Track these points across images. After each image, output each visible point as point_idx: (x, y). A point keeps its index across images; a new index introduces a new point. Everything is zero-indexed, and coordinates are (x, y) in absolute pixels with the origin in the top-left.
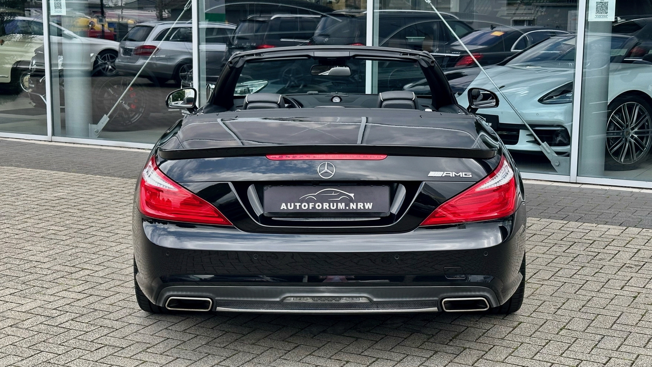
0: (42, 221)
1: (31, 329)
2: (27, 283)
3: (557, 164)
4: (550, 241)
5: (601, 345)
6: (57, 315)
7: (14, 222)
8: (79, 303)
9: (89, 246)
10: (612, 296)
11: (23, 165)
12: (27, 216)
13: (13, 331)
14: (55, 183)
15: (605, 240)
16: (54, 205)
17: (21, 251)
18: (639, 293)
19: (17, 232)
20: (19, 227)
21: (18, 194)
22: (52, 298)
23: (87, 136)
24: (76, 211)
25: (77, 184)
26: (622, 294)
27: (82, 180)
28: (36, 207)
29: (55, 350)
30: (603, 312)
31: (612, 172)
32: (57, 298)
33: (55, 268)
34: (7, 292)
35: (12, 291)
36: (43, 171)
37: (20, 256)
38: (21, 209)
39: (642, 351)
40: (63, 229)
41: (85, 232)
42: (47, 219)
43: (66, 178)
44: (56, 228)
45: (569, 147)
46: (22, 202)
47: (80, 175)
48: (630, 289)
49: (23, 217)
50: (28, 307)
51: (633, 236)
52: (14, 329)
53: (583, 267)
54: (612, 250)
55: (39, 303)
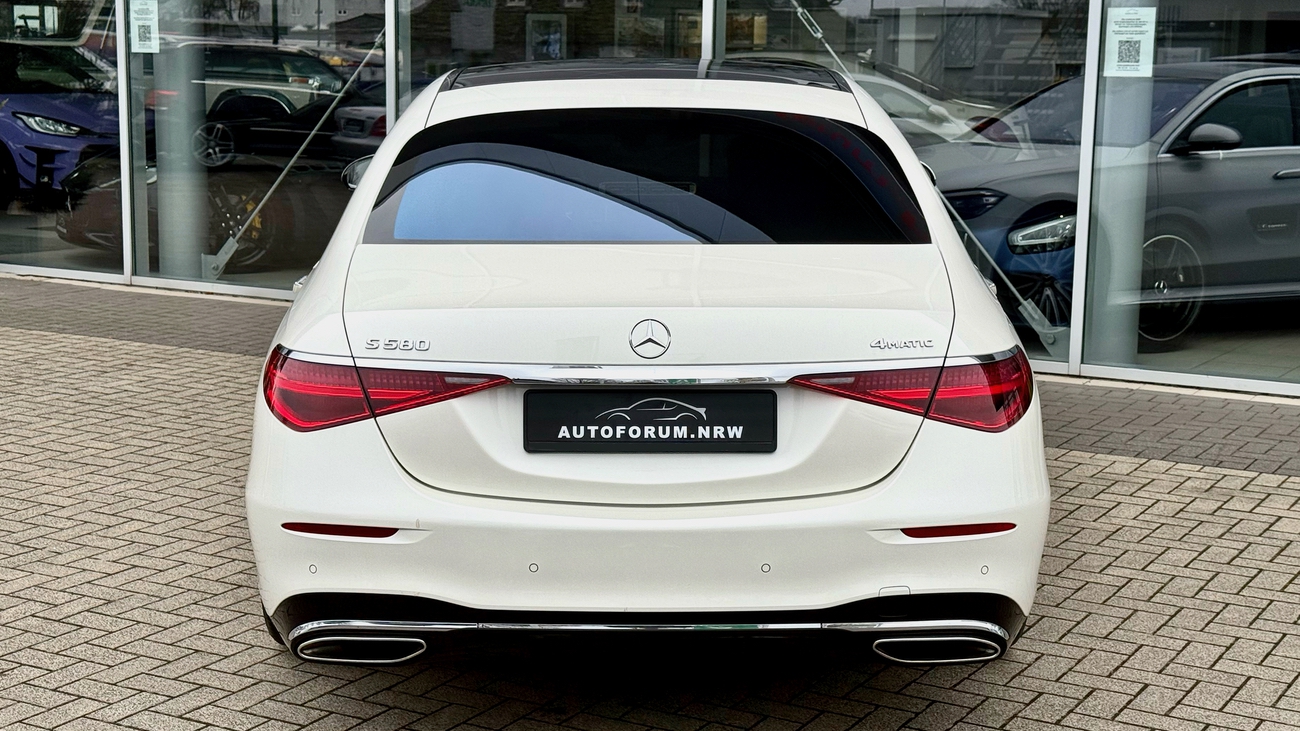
0: (77, 432)
1: (13, 625)
2: (25, 543)
7: (26, 433)
11: (68, 328)
14: (120, 362)
16: (107, 403)
17: (27, 486)
21: (46, 382)
23: (199, 276)
24: (143, 414)
25: (158, 365)
27: (170, 357)
32: (71, 571)
33: (81, 517)
37: (24, 495)
38: (45, 409)
49: (46, 424)
55: (36, 579)
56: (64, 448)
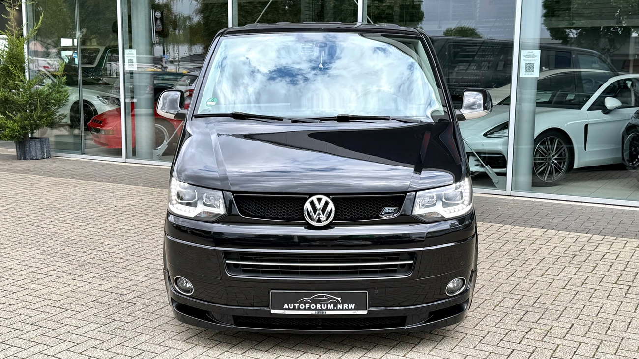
0: (117, 223)
1: (108, 303)
2: (106, 269)
3: (497, 182)
4: (490, 240)
5: (525, 319)
6: (126, 293)
7: (96, 223)
8: (143, 284)
9: (152, 241)
10: (534, 282)
11: (104, 180)
12: (107, 219)
13: (94, 305)
14: (128, 194)
15: (530, 239)
16: (126, 210)
17: (102, 245)
18: (554, 280)
19: (99, 230)
20: (100, 226)
21: (100, 202)
22: (124, 280)
23: (152, 158)
24: (142, 215)
25: (143, 195)
26: (541, 280)
27: (147, 191)
28: (113, 211)
29: (125, 319)
30: (528, 293)
31: (537, 188)
32: (126, 280)
33: (126, 258)
34: (91, 275)
35: (94, 275)
36: (119, 184)
37: (101, 249)
38: (102, 213)
39: (555, 323)
40: (132, 228)
41: (148, 230)
42: (121, 221)
43: (135, 190)
44: (127, 228)
45: (506, 169)
46: (103, 208)
47: (146, 188)
48: (548, 276)
49: (104, 219)
50: (106, 287)
51: (552, 236)
52: (96, 303)
53: (514, 259)
54: (535, 247)
55: (114, 284)
56: (113, 229)
